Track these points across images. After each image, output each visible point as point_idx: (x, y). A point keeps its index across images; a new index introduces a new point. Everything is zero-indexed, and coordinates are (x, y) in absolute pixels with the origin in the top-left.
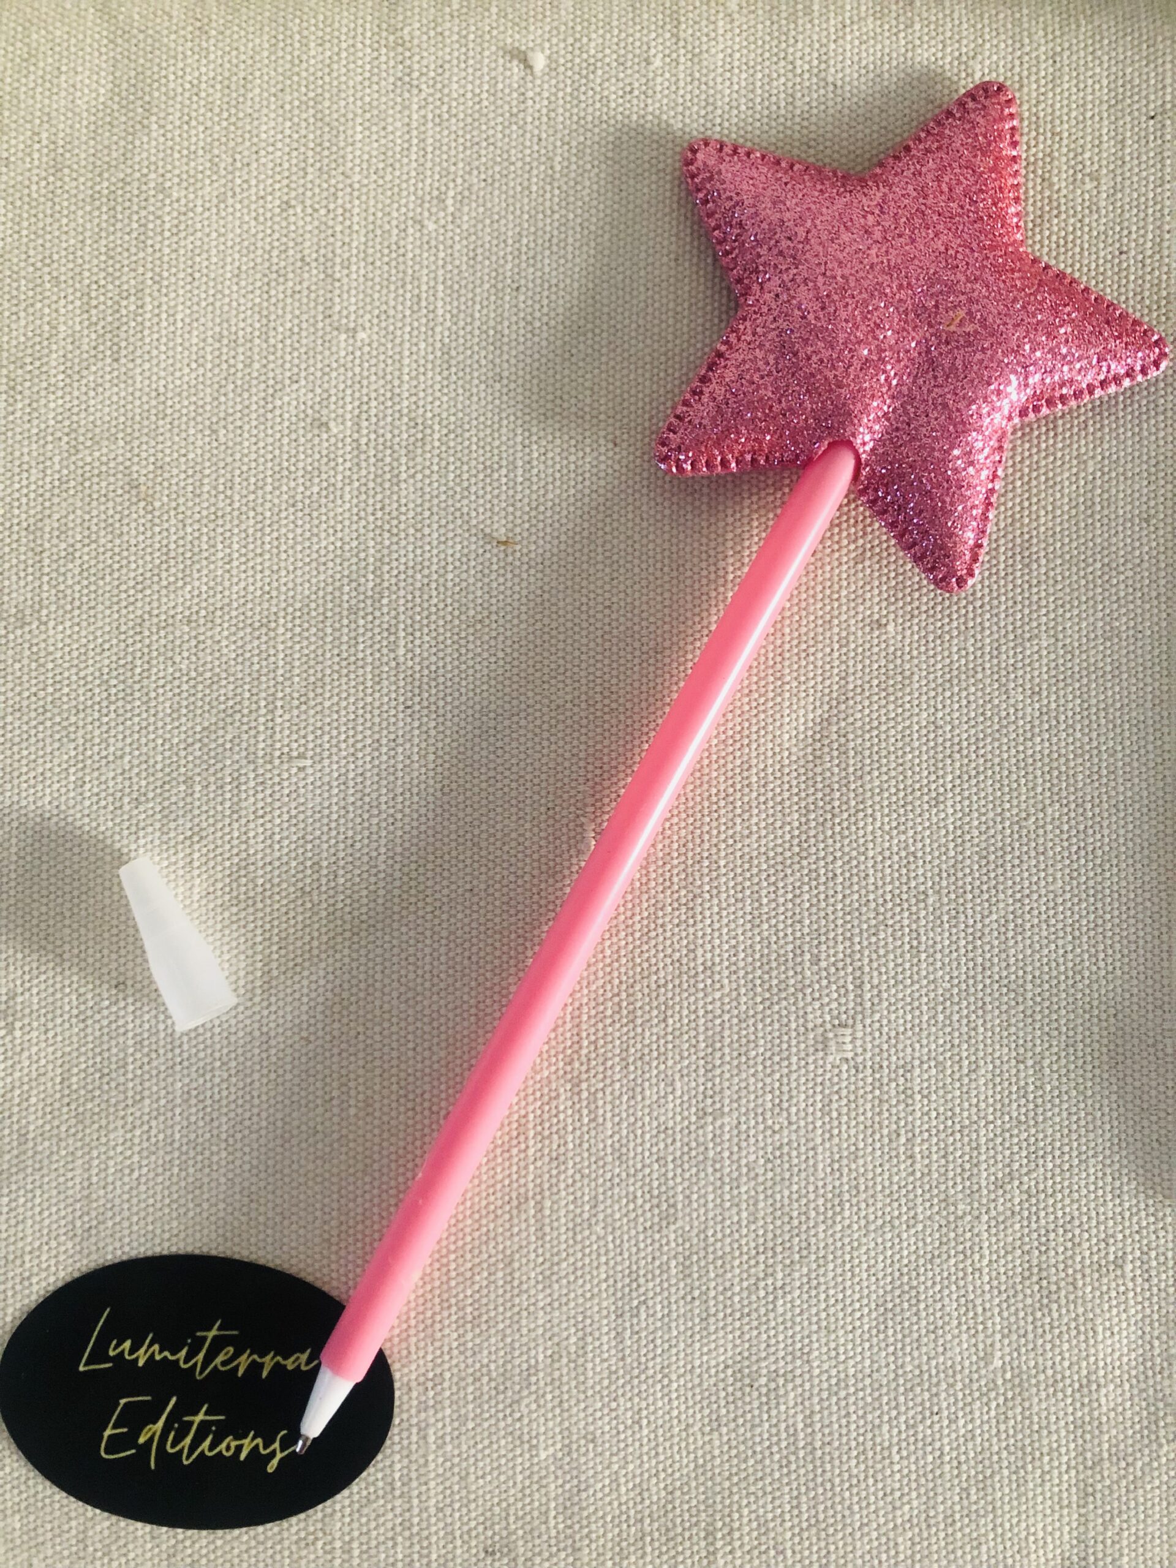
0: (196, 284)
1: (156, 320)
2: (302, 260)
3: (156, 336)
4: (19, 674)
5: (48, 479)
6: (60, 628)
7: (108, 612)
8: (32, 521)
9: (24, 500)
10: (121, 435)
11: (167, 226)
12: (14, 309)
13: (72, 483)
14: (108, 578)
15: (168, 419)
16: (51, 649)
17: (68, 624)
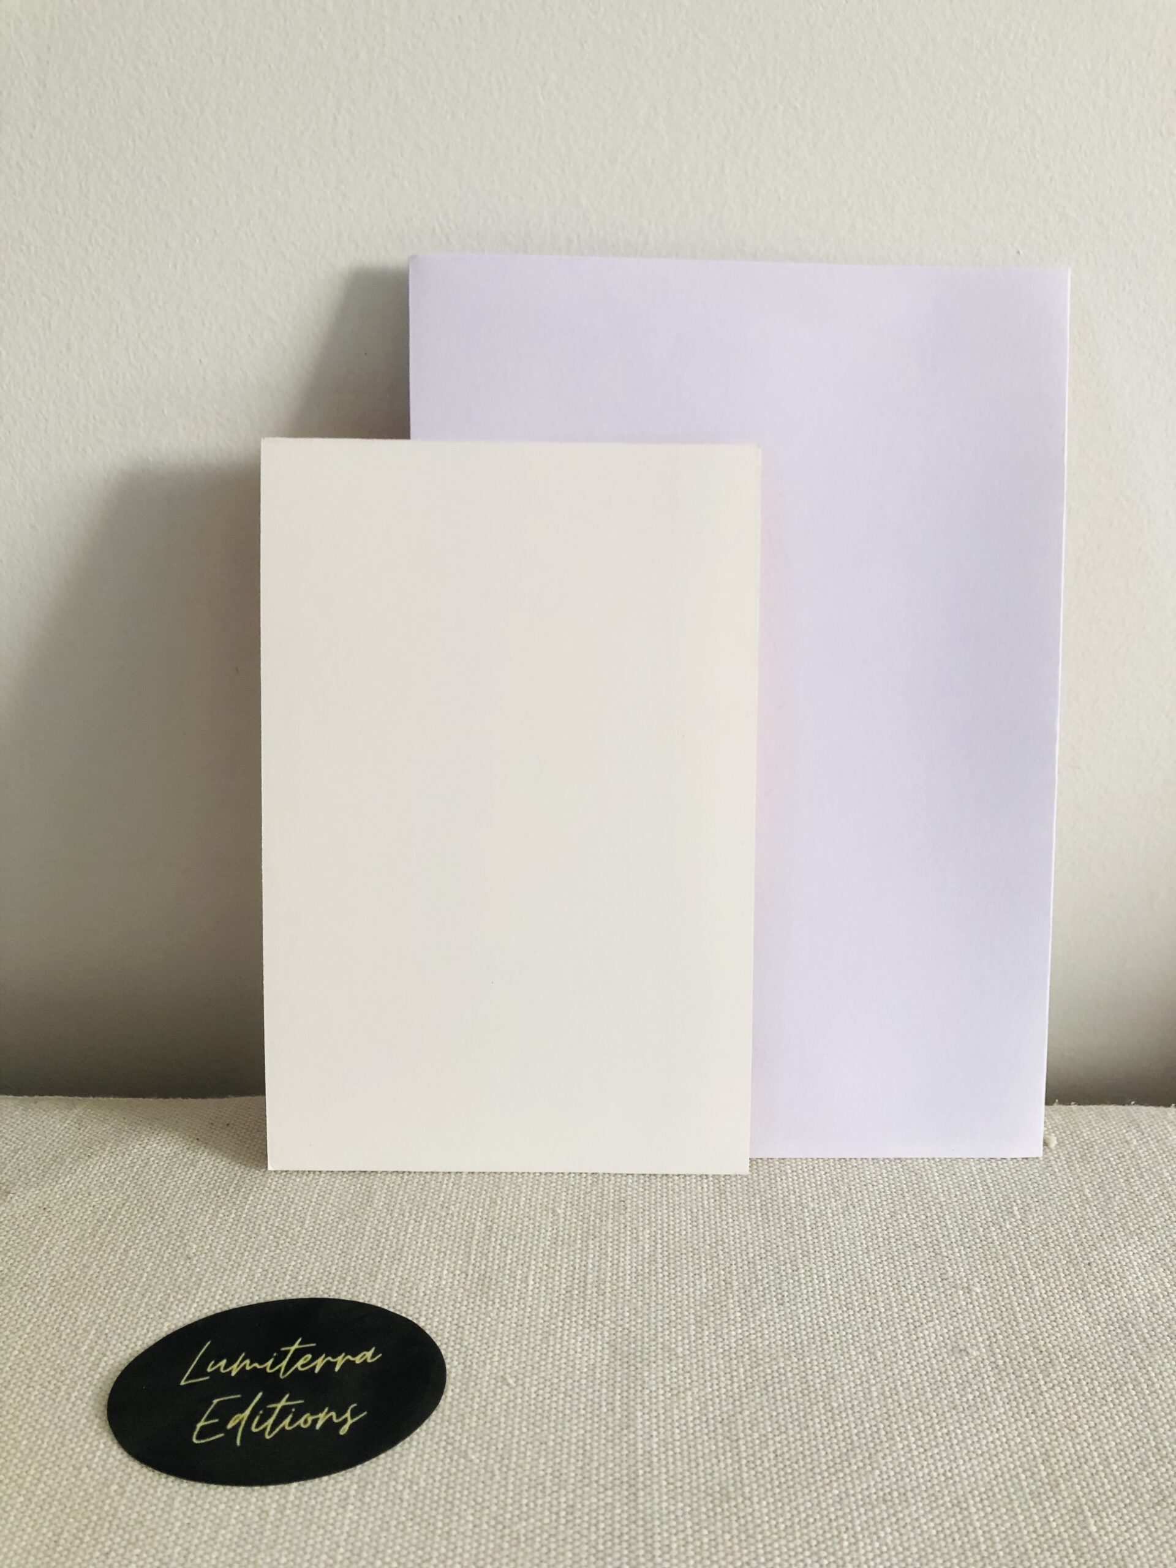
0: (836, 1257)
1: (809, 1279)
2: (914, 1244)
3: (810, 1289)
4: (729, 1544)
5: (736, 1385)
6: (764, 1503)
7: (806, 1491)
8: (725, 1416)
9: (717, 1400)
10: (793, 1354)
11: (808, 1223)
12: (697, 1272)
13: (757, 1389)
14: (802, 1463)
15: (832, 1344)
16: (759, 1521)
17: (771, 1500)
